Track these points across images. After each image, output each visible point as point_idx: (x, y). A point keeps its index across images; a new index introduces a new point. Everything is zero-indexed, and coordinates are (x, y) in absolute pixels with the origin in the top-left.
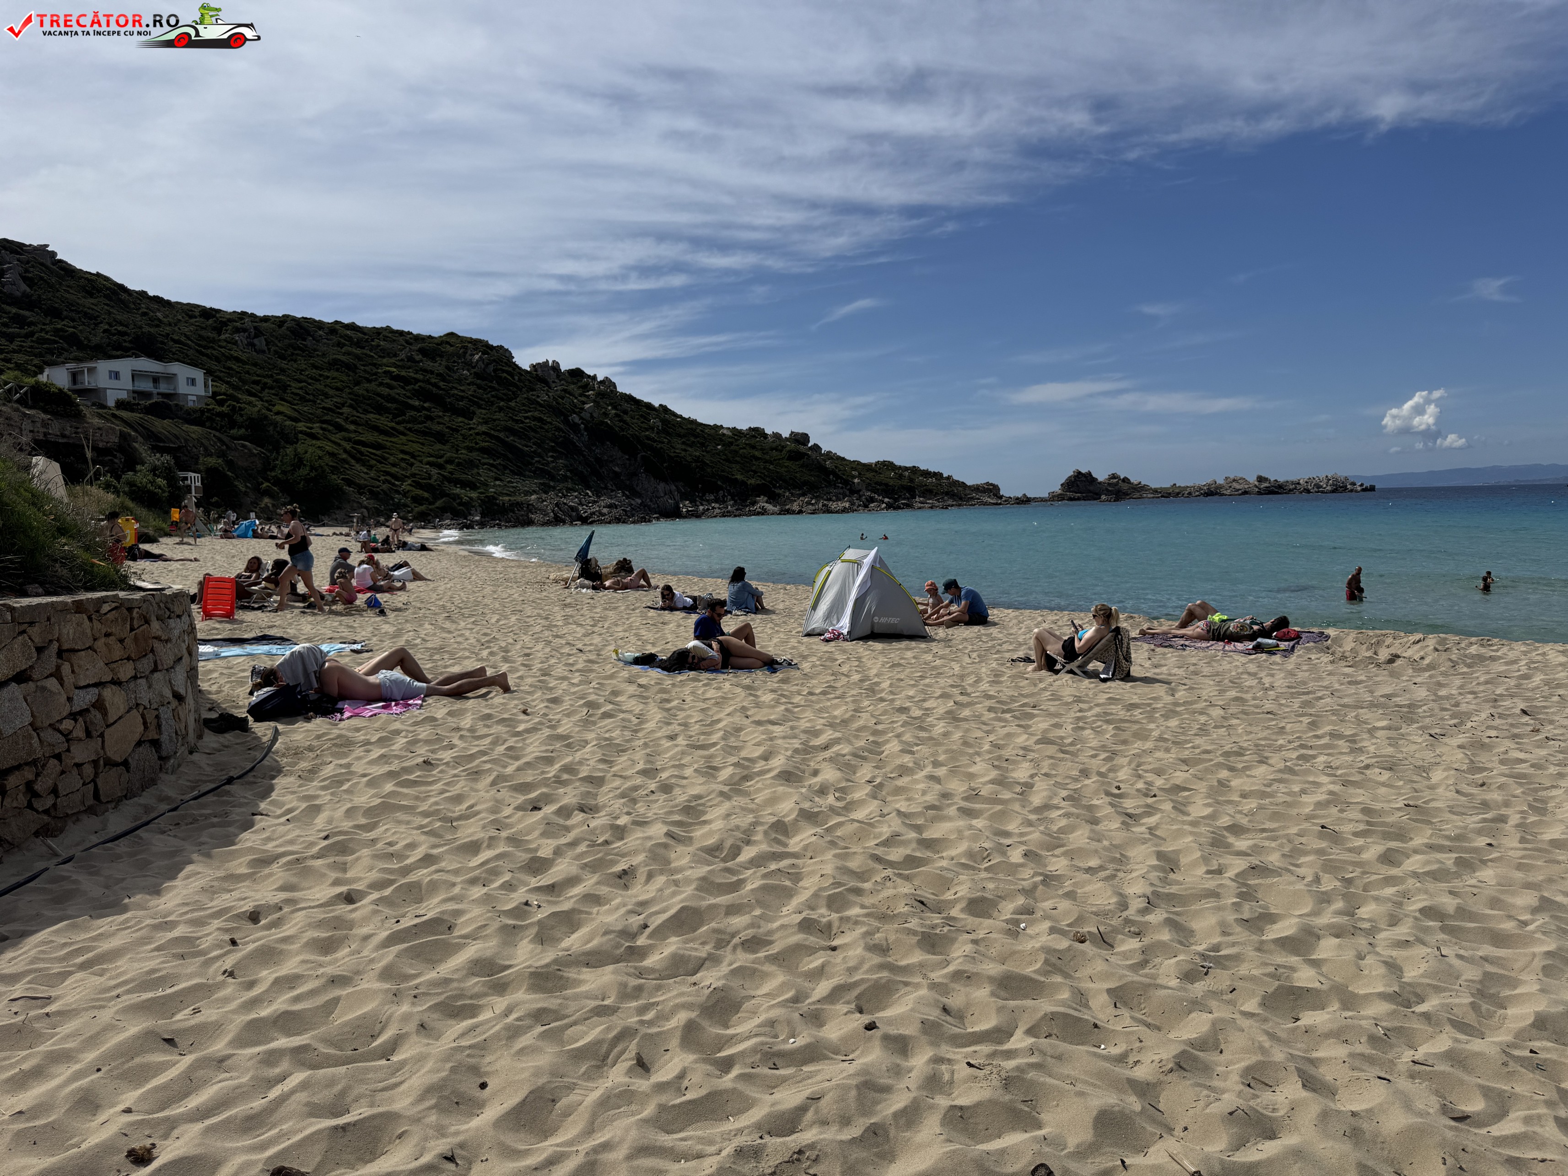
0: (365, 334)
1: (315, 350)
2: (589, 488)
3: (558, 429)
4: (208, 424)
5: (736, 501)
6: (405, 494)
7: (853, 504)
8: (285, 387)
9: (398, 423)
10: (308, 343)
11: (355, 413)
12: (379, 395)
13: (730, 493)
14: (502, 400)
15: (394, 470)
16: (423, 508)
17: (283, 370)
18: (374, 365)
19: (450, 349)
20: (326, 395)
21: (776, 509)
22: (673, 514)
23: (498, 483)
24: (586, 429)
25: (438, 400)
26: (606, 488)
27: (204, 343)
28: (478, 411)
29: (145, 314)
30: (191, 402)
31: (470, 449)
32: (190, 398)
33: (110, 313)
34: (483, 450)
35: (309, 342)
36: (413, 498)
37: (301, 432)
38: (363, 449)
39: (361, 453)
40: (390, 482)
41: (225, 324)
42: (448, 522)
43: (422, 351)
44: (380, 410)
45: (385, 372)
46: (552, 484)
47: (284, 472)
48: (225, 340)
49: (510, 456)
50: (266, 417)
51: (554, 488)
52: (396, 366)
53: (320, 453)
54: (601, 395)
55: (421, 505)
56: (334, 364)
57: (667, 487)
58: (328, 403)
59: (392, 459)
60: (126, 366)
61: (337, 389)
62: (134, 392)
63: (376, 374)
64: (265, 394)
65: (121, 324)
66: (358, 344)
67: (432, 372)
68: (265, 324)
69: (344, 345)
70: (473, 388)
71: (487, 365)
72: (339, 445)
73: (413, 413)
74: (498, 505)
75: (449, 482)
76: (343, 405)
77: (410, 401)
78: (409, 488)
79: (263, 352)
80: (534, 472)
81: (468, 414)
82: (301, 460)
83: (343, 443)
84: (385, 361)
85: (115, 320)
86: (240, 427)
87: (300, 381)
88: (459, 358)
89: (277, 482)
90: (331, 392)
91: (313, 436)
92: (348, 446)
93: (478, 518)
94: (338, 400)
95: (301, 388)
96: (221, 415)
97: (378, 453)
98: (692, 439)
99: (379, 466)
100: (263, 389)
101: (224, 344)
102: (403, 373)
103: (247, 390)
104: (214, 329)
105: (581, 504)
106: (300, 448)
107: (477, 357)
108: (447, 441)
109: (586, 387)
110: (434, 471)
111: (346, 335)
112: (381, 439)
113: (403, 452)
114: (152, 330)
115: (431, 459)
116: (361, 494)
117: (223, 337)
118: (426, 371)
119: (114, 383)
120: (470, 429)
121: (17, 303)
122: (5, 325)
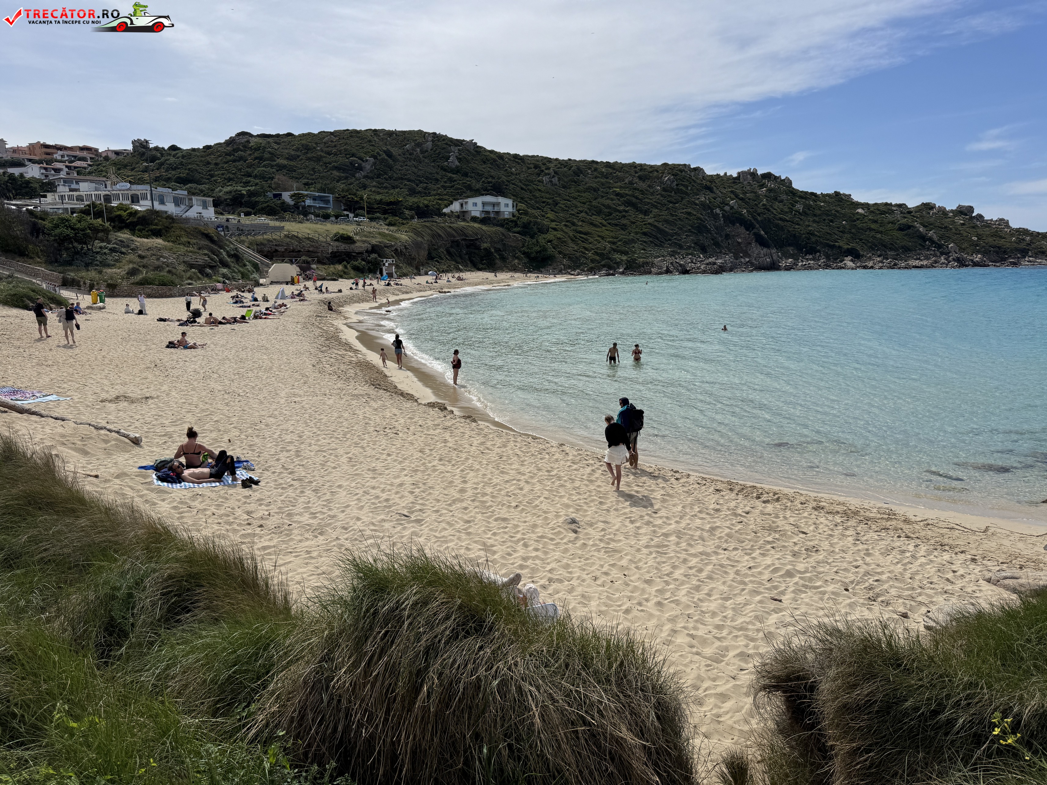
5: (827, 260)
8: (557, 204)
9: (605, 220)
11: (586, 216)
12: (604, 205)
13: (826, 254)
17: (560, 194)
18: (609, 187)
22: (772, 267)
23: (642, 251)
24: (723, 217)
25: (634, 206)
27: (527, 183)
28: (654, 210)
31: (637, 233)
32: (505, 213)
45: (613, 191)
49: (659, 236)
52: (620, 188)
57: (769, 251)
58: (574, 211)
59: (590, 240)
60: (480, 200)
62: (482, 212)
63: (607, 193)
65: (492, 177)
67: (639, 190)
70: (658, 197)
77: (619, 208)
94: (581, 209)
96: (515, 222)
100: (545, 206)
107: (667, 178)
118: (635, 189)
119: (475, 209)
120: (643, 221)
121: (452, 171)
122: (445, 182)
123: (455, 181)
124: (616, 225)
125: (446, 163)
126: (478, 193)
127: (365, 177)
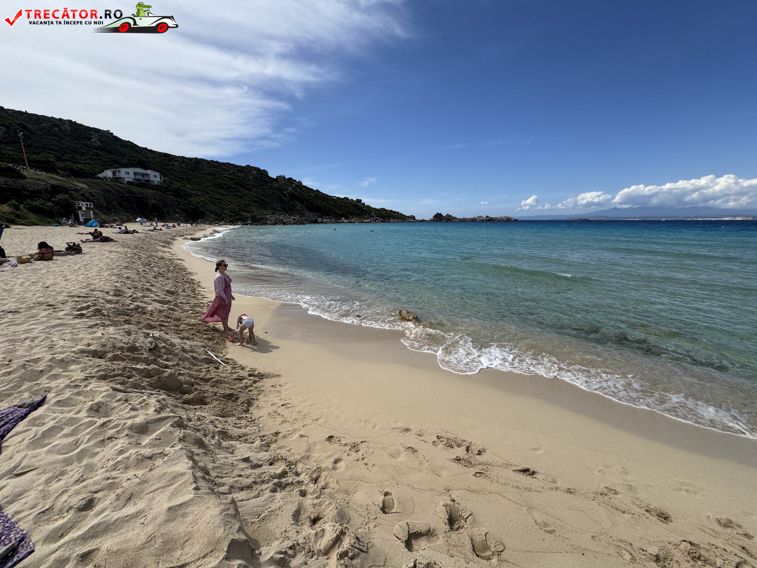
0: (219, 164)
1: (202, 169)
2: (287, 214)
3: (278, 195)
4: (159, 190)
5: (335, 219)
6: (227, 214)
7: (371, 220)
8: (190, 180)
9: (227, 192)
10: (200, 166)
11: (213, 189)
12: (222, 183)
13: (333, 216)
14: (262, 186)
15: (224, 207)
17: (190, 174)
18: (222, 174)
19: (247, 170)
20: (204, 183)
22: (316, 222)
23: (257, 211)
24: (288, 195)
25: (241, 185)
26: (293, 214)
27: (163, 165)
28: (254, 189)
29: (144, 155)
31: (249, 201)
32: (155, 181)
33: (131, 154)
34: (254, 201)
37: (193, 194)
39: (214, 202)
40: (222, 210)
41: (172, 159)
42: (240, 223)
43: (237, 170)
44: (221, 187)
45: (225, 176)
46: (275, 212)
47: (184, 206)
49: (262, 203)
50: (181, 189)
52: (229, 175)
53: (199, 201)
56: (208, 173)
57: (314, 214)
59: (223, 203)
60: (132, 170)
61: (208, 181)
62: (135, 179)
63: (222, 177)
66: (217, 167)
67: (240, 177)
69: (212, 167)
70: (253, 182)
71: (259, 175)
73: (233, 189)
74: (257, 218)
75: (242, 211)
76: (210, 186)
77: (232, 186)
79: (185, 168)
80: (270, 208)
83: (207, 198)
84: (225, 173)
86: (171, 191)
87: (196, 178)
88: (250, 173)
89: (181, 209)
91: (197, 195)
93: (250, 222)
94: (208, 184)
96: (164, 187)
97: (219, 201)
98: (324, 200)
99: (219, 205)
100: (182, 180)
101: (170, 165)
102: (231, 177)
103: (176, 180)
104: (167, 160)
105: (284, 218)
107: (255, 172)
108: (242, 198)
109: (292, 183)
110: (237, 207)
113: (227, 201)
114: (145, 160)
115: (236, 203)
119: (127, 176)
120: (250, 195)
122: (91, 155)
123: (101, 156)
124: (235, 196)
125: (88, 142)
126: (126, 166)
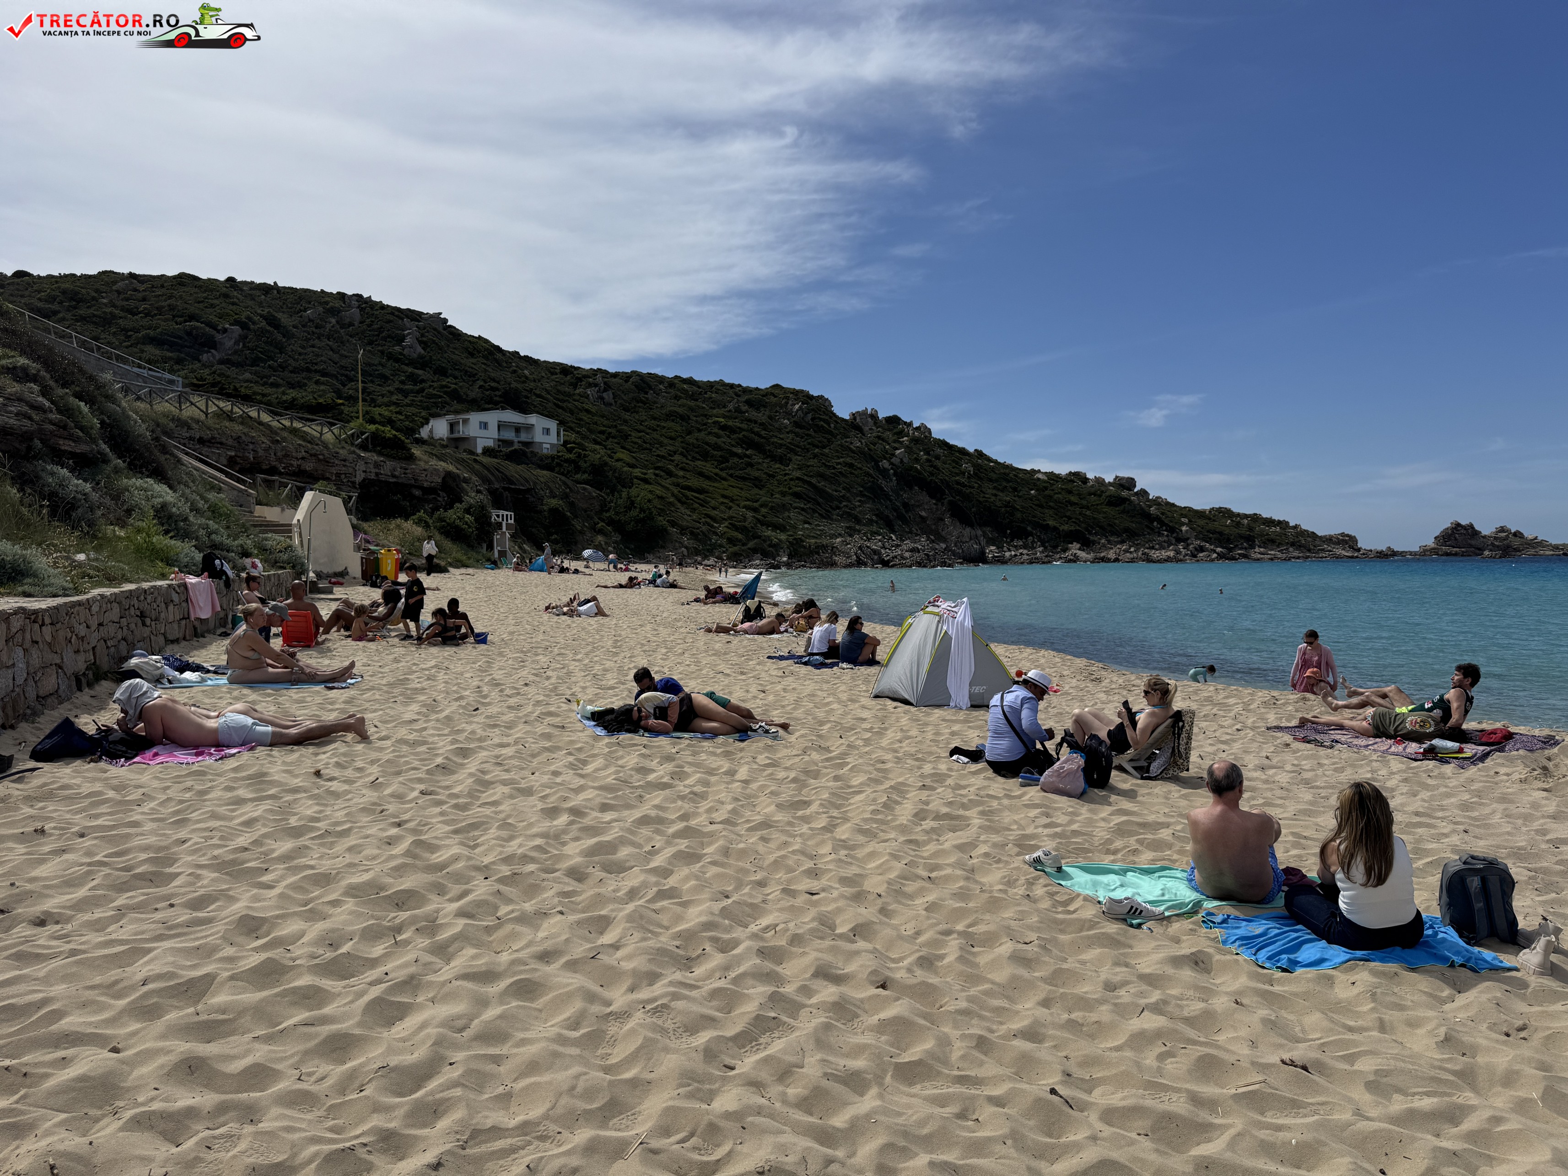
0: (699, 387)
1: (655, 403)
2: (893, 532)
3: (868, 474)
4: (557, 469)
5: (1046, 548)
6: (722, 536)
7: (1178, 552)
8: (626, 437)
9: (721, 470)
10: (649, 396)
11: (684, 460)
12: (707, 444)
13: (1040, 540)
14: (817, 447)
15: (714, 513)
16: (736, 549)
17: (626, 421)
18: (705, 416)
19: (773, 399)
20: (661, 444)
21: (1091, 556)
22: (979, 559)
23: (806, 526)
24: (895, 474)
25: (758, 448)
26: (911, 532)
27: (561, 397)
28: (794, 458)
29: (515, 372)
30: (546, 450)
31: (783, 494)
32: (545, 446)
33: (486, 371)
35: (651, 395)
36: (728, 539)
37: (636, 477)
38: (689, 493)
39: (687, 497)
40: (709, 524)
41: (580, 380)
42: (758, 562)
43: (748, 402)
44: (705, 456)
45: (714, 423)
46: (857, 527)
47: (617, 513)
48: (579, 395)
49: (820, 500)
50: (606, 464)
51: (859, 531)
52: (724, 417)
53: (650, 496)
54: (915, 440)
55: (735, 545)
56: (671, 416)
57: (973, 532)
58: (663, 452)
59: (713, 503)
60: (493, 417)
61: (671, 438)
62: (499, 440)
63: (705, 424)
64: (609, 443)
65: (494, 380)
66: (693, 397)
67: (756, 422)
68: (614, 380)
69: (680, 398)
70: (791, 436)
71: (807, 413)
72: (668, 489)
73: (736, 460)
74: (805, 547)
75: (762, 525)
76: (675, 453)
77: (734, 449)
78: (726, 529)
79: (611, 404)
80: (841, 516)
81: (783, 460)
82: (633, 503)
83: (671, 487)
84: (715, 411)
85: (489, 377)
86: (584, 472)
87: (639, 431)
88: (781, 408)
89: (610, 522)
90: (666, 441)
91: (646, 481)
92: (676, 490)
93: (785, 559)
94: (671, 448)
95: (640, 438)
96: (567, 461)
97: (702, 497)
98: (1005, 484)
99: (701, 508)
100: (607, 438)
101: (577, 397)
102: (730, 423)
103: (594, 440)
104: (571, 384)
105: (884, 547)
106: (634, 491)
107: (797, 407)
108: (763, 486)
109: (901, 433)
110: (749, 514)
111: (683, 389)
112: (705, 484)
113: (724, 496)
114: (519, 386)
115: (748, 503)
116: (682, 534)
117: (577, 391)
118: (750, 421)
119: (483, 433)
120: (786, 475)
121: (411, 363)
122: (402, 382)
123: (423, 381)
125: (397, 348)
127: (221, 362)
